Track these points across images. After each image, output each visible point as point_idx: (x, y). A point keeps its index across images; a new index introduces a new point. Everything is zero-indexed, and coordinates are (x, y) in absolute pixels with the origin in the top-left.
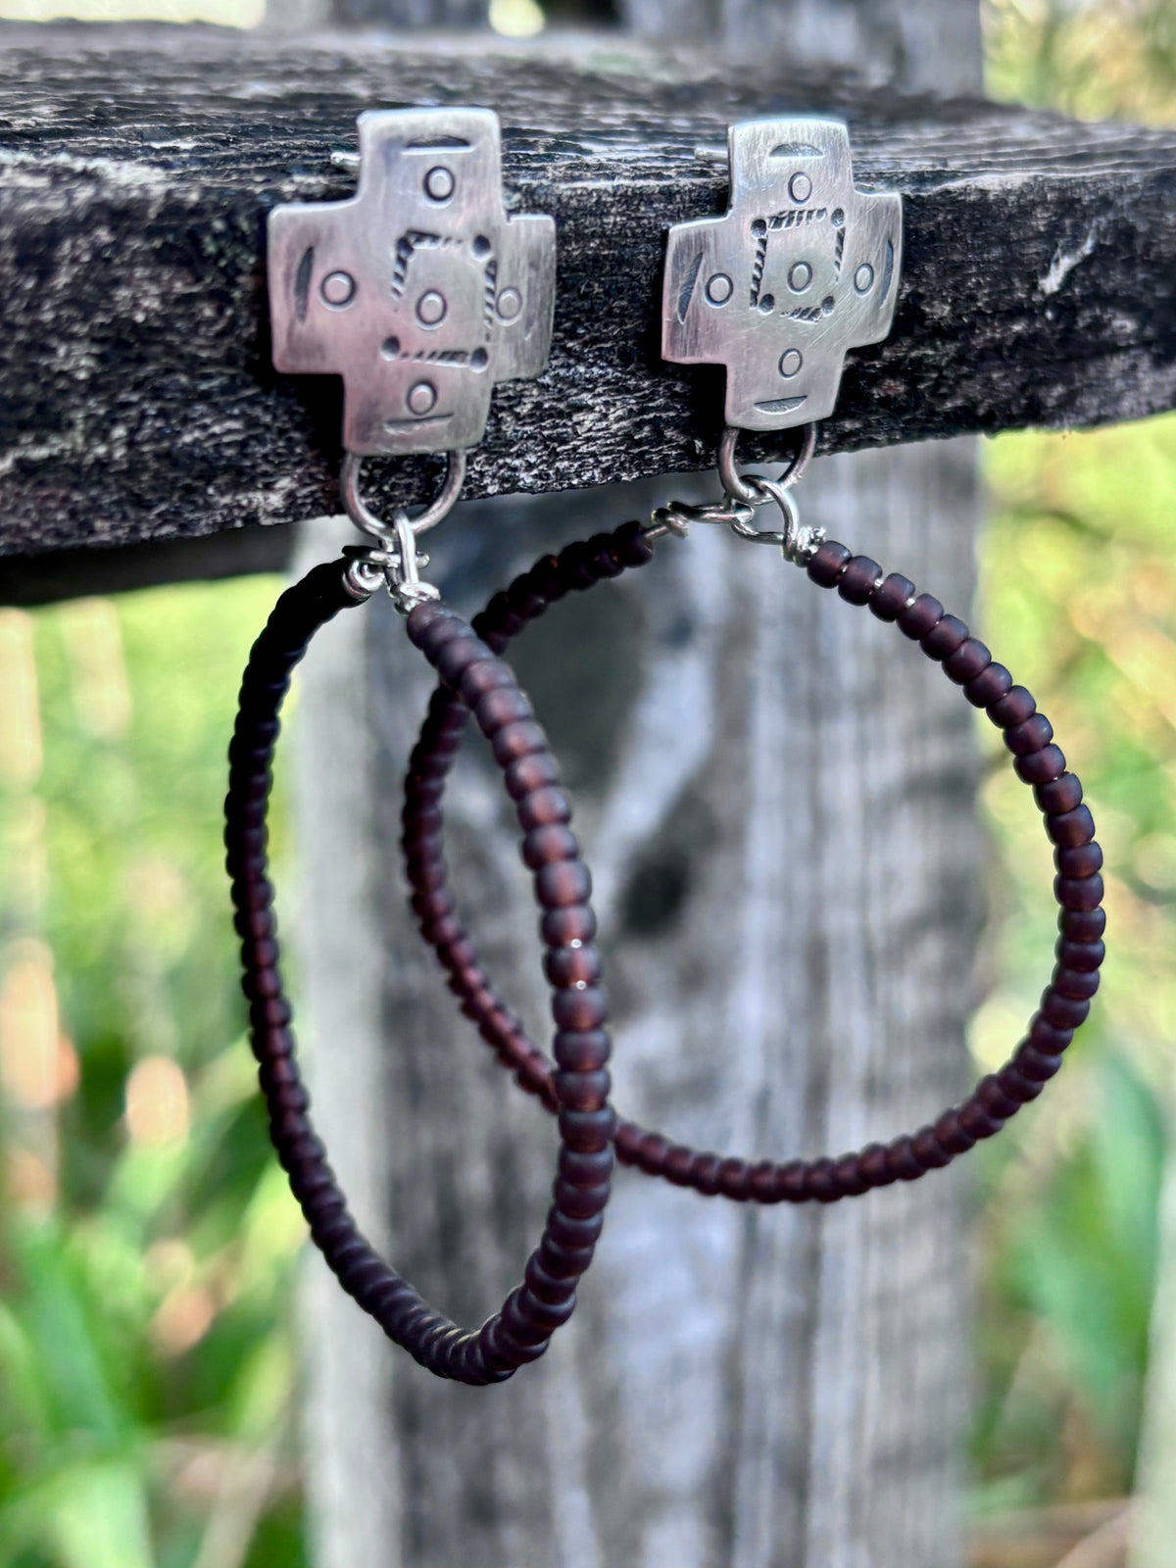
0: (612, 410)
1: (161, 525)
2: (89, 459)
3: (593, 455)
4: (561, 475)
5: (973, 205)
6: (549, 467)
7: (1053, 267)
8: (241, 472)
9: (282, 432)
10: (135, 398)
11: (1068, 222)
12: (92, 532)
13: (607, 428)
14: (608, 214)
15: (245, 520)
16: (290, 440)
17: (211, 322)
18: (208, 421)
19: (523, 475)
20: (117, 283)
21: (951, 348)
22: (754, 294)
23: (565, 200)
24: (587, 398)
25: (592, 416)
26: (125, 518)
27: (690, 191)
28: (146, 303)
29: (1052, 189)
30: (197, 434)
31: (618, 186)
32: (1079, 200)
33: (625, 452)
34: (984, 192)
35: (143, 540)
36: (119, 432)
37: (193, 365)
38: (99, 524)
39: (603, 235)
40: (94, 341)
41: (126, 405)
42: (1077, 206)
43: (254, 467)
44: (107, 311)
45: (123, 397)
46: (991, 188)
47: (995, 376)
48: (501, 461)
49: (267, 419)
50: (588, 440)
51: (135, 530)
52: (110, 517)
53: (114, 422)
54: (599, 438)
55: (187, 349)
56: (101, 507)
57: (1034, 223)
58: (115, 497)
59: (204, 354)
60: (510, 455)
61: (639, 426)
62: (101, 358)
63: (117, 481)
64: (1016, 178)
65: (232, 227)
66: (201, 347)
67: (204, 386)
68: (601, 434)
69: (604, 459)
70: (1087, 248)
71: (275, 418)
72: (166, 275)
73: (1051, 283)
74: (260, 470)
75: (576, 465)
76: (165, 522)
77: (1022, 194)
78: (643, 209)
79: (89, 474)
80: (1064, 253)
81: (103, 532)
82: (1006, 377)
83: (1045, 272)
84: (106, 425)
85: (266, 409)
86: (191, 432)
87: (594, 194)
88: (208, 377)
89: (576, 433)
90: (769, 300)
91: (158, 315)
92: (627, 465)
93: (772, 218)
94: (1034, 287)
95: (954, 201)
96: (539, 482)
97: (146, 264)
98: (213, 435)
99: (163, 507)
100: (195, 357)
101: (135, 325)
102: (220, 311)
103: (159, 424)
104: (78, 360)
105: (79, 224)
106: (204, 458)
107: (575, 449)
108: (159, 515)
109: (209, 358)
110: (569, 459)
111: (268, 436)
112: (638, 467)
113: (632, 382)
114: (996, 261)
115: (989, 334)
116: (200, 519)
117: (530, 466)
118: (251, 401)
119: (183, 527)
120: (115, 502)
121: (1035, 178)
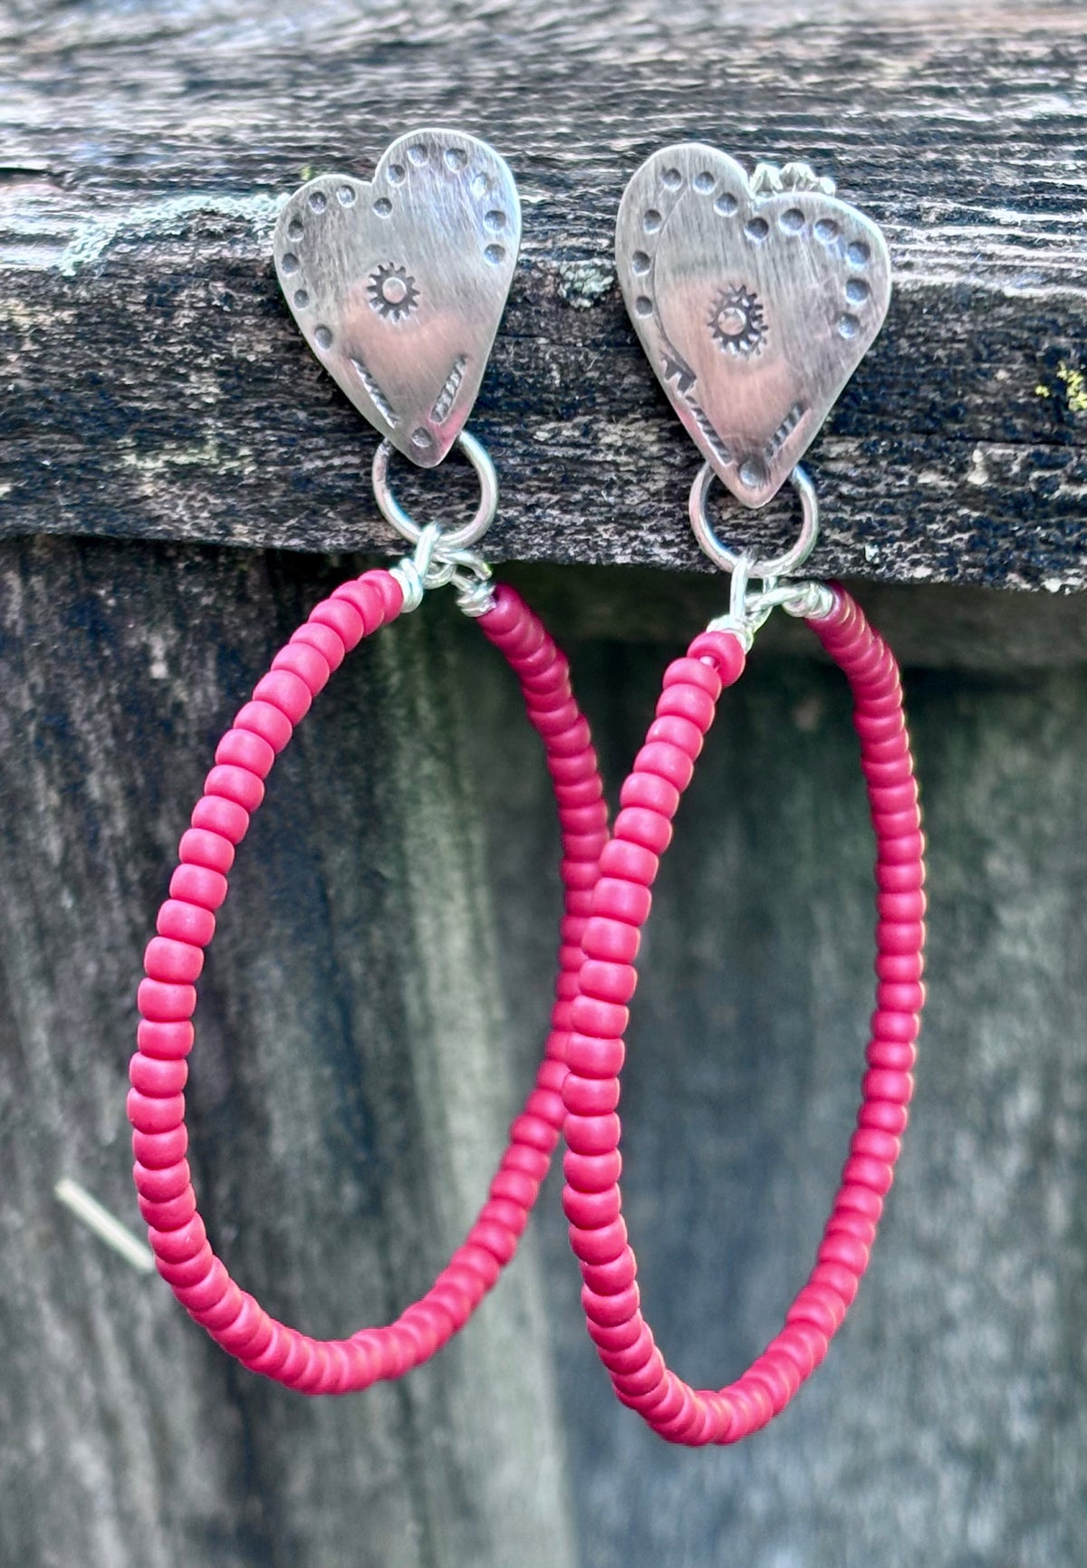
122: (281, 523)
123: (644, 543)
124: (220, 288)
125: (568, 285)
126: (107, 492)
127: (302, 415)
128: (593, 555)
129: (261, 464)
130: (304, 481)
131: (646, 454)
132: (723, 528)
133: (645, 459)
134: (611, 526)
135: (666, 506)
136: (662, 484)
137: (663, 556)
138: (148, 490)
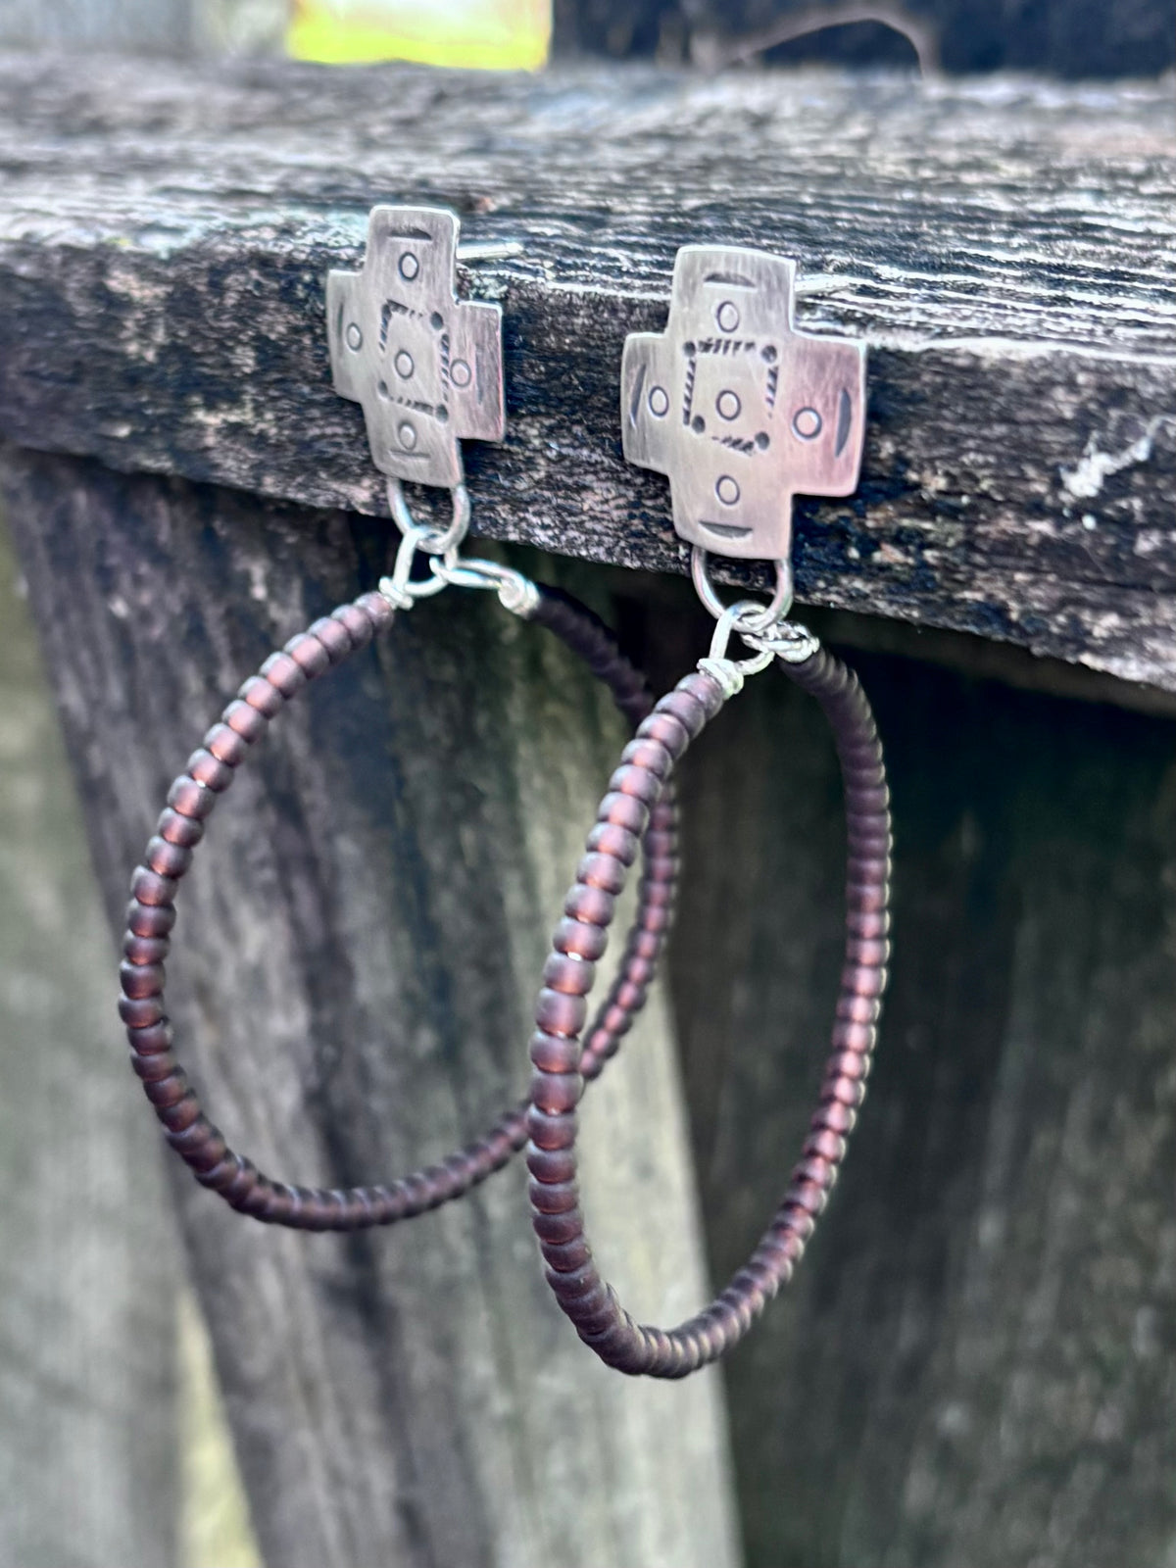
2: (256, 430)
3: (597, 533)
4: (571, 542)
5: (962, 370)
6: (562, 533)
7: (1084, 463)
8: (341, 467)
10: (276, 394)
11: (1115, 413)
12: (262, 484)
13: (607, 512)
14: (578, 316)
15: (347, 505)
18: (322, 423)
19: (538, 531)
20: (258, 309)
21: (958, 528)
22: (687, 414)
23: (545, 297)
24: (589, 479)
25: (596, 498)
26: (278, 480)
27: (649, 306)
28: (277, 327)
29: (1085, 369)
30: (317, 431)
31: (590, 293)
32: (1135, 389)
33: (625, 539)
34: (977, 358)
36: (269, 415)
37: (307, 378)
38: (266, 480)
39: (573, 333)
40: (252, 347)
41: (271, 398)
42: (1133, 396)
43: (347, 465)
44: (253, 327)
45: (271, 392)
46: (987, 354)
47: (1020, 578)
48: (522, 515)
50: (593, 518)
51: (286, 489)
52: (271, 476)
53: (266, 407)
54: (603, 520)
55: (301, 367)
56: (266, 467)
57: (1051, 405)
60: (527, 511)
61: (633, 517)
62: (256, 360)
63: (272, 452)
64: (1028, 351)
65: (316, 281)
68: (604, 516)
69: (606, 539)
70: (1140, 451)
72: (285, 308)
73: (1085, 481)
74: (350, 469)
75: (583, 538)
76: (299, 490)
77: (1030, 366)
78: (606, 315)
79: (258, 441)
80: (1100, 451)
81: (268, 485)
82: (1034, 584)
83: (1074, 470)
84: (261, 408)
86: (312, 428)
87: (568, 296)
90: (700, 423)
91: (283, 337)
92: (628, 551)
93: (701, 343)
94: (1057, 484)
95: (938, 361)
97: (275, 299)
98: (326, 435)
99: (298, 479)
100: (306, 372)
101: (272, 341)
103: (293, 416)
104: (246, 359)
105: (237, 263)
106: (319, 450)
107: (582, 523)
108: (299, 483)
110: (577, 530)
112: (638, 558)
114: (1000, 440)
115: (1002, 525)
116: (320, 494)
117: (545, 527)
119: (310, 497)
121: (1056, 353)
122: (293, 478)
123: (530, 524)
124: (255, 274)
125: (474, 291)
126: (184, 439)
127: (306, 389)
128: (494, 530)
129: (281, 428)
130: (306, 445)
131: (530, 446)
132: (584, 518)
133: (529, 450)
134: (507, 507)
135: (547, 494)
136: (542, 474)
137: (542, 537)
138: (210, 440)
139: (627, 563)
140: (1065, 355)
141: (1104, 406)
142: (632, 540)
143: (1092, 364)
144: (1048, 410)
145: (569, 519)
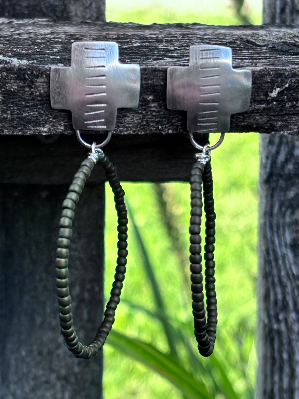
0: (134, 117)
1: (18, 132)
2: (2, 117)
3: (130, 127)
4: (121, 131)
6: (118, 129)
7: (274, 90)
8: (37, 123)
9: (46, 115)
10: (12, 105)
11: (279, 79)
12: (3, 132)
13: (133, 121)
15: (38, 133)
16: (48, 117)
17: (28, 92)
18: (29, 112)
20: (7, 83)
25: (129, 118)
26: (11, 130)
28: (14, 87)
29: (272, 71)
30: (27, 114)
32: (284, 74)
33: (140, 127)
35: (15, 135)
36: (9, 112)
37: (25, 100)
38: (5, 130)
40: (3, 94)
41: (10, 107)
42: (283, 75)
43: (40, 122)
44: (4, 88)
45: (9, 105)
47: (257, 118)
49: (43, 112)
50: (128, 124)
51: (13, 132)
52: (7, 129)
53: (8, 110)
54: (132, 123)
55: (23, 97)
56: (5, 127)
57: (265, 79)
58: (9, 125)
59: (27, 98)
61: (142, 121)
62: (4, 97)
63: (9, 122)
64: (258, 68)
65: (32, 73)
66: (27, 96)
67: (28, 104)
68: (132, 122)
69: (133, 128)
70: (286, 86)
71: (45, 112)
72: (18, 82)
73: (274, 94)
74: (41, 123)
75: (125, 129)
76: (20, 132)
79: (2, 120)
80: (278, 87)
81: (6, 132)
82: (261, 118)
83: (271, 92)
84: (6, 110)
85: (43, 110)
86: (25, 113)
88: (29, 103)
89: (125, 122)
91: (16, 89)
94: (267, 95)
96: (115, 132)
97: (13, 80)
98: (31, 115)
99: (19, 128)
100: (25, 98)
101: (11, 91)
102: (30, 90)
103: (18, 111)
106: (28, 119)
107: (125, 125)
108: (19, 130)
109: (28, 99)
110: (123, 127)
111: (43, 116)
112: (143, 131)
113: (140, 111)
115: (253, 107)
116: (28, 131)
118: (39, 109)
119: (24, 133)
120: (9, 126)
121: (265, 68)
139: (140, 133)
140: (267, 68)
141: (277, 78)
142: (142, 127)
143: (274, 70)
144: (264, 80)
145: (120, 125)
